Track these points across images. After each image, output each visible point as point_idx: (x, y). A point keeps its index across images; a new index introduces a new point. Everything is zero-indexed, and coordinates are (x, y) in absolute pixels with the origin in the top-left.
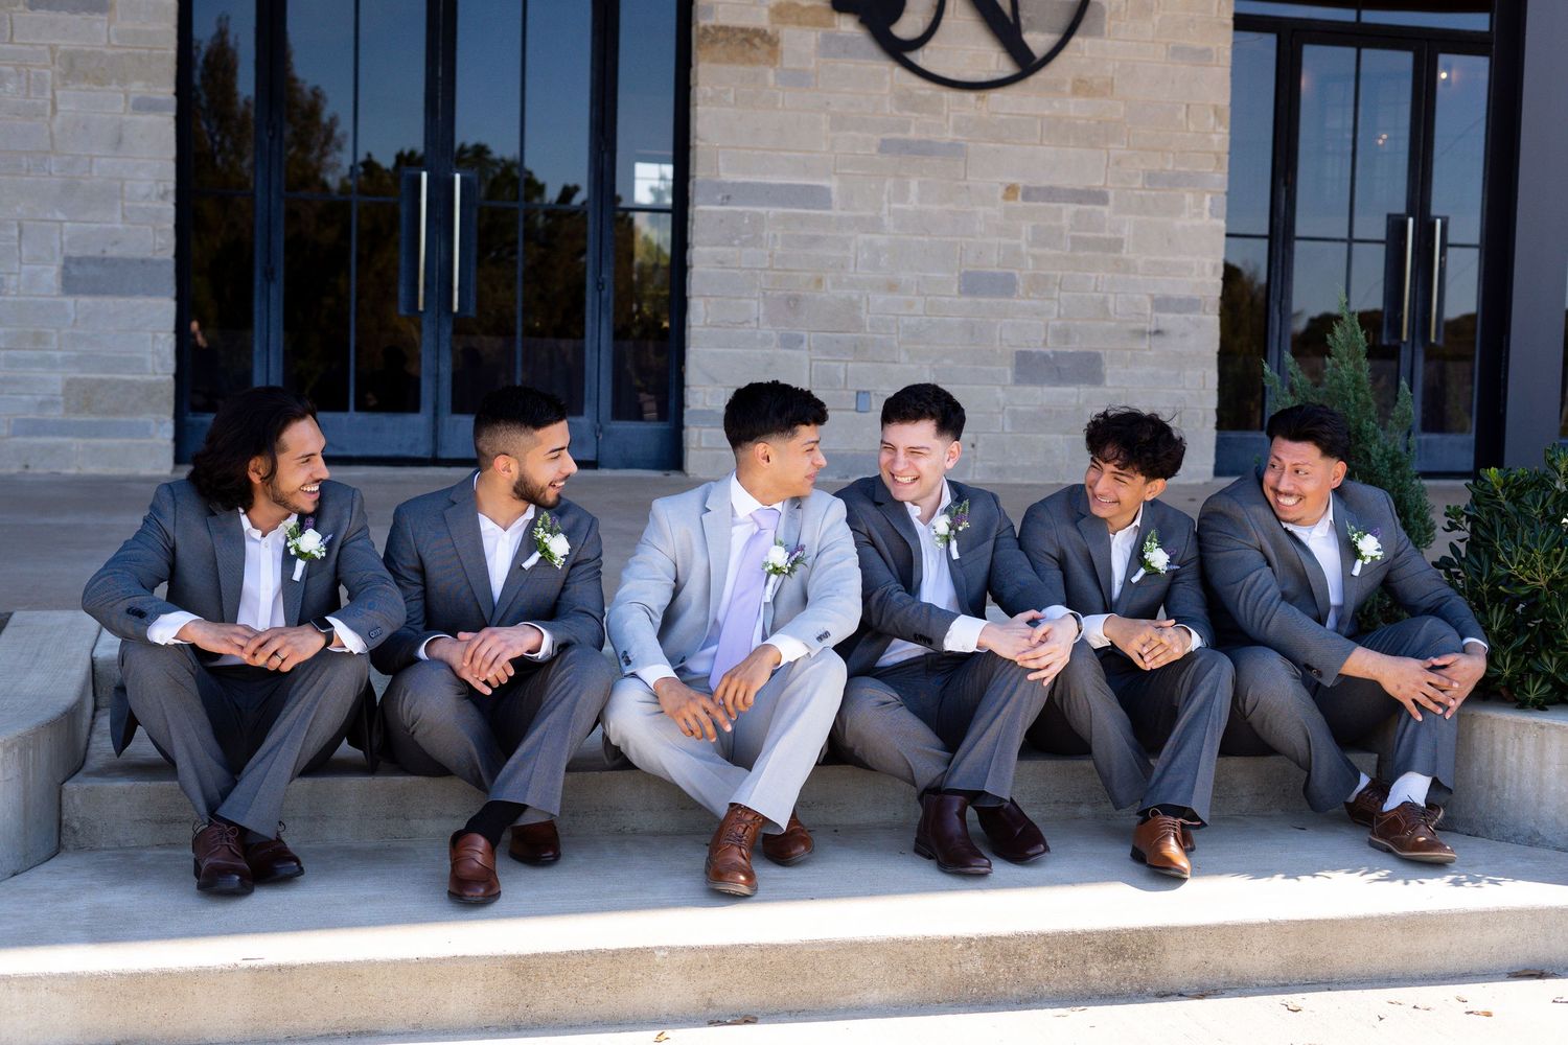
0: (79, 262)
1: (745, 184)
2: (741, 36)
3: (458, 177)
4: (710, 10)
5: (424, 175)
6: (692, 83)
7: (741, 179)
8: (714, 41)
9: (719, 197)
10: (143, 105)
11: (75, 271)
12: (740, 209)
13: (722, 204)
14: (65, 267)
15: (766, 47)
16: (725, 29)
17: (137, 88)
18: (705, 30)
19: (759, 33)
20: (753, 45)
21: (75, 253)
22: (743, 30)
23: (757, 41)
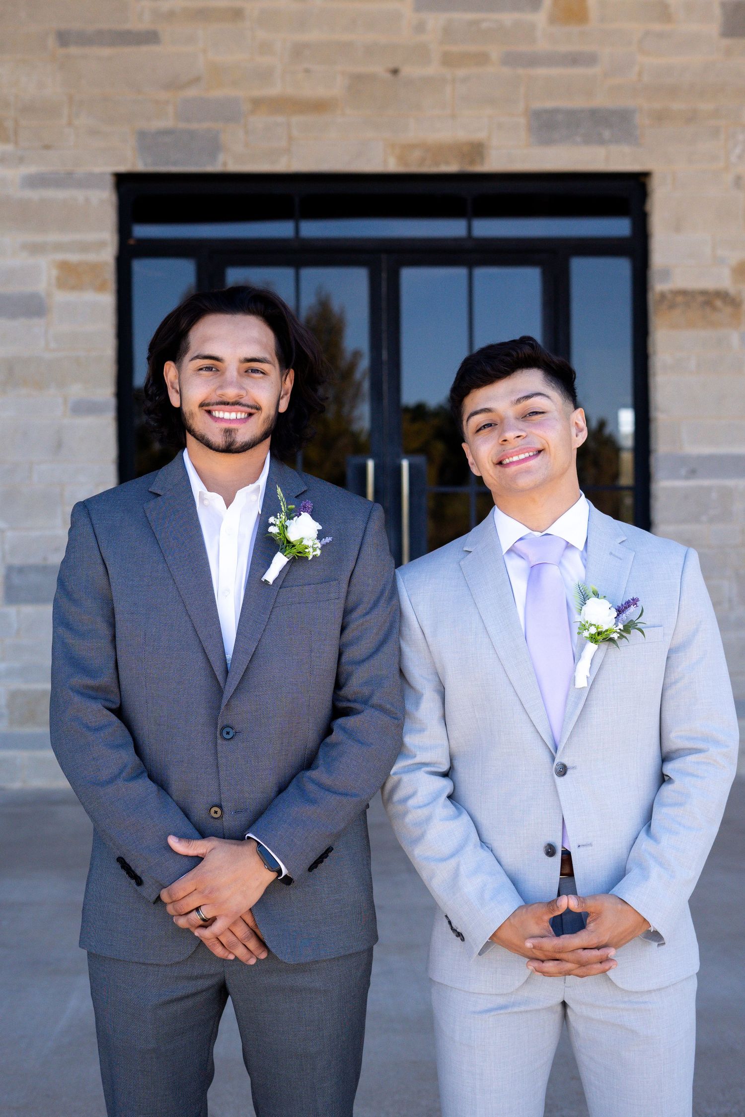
0: (21, 570)
1: (711, 458)
2: (701, 299)
3: (405, 464)
4: (666, 274)
5: (371, 464)
6: (651, 350)
7: (706, 450)
8: (672, 306)
9: (683, 471)
10: (82, 408)
11: (16, 580)
12: (706, 483)
13: (687, 478)
14: (8, 577)
15: (728, 310)
16: (684, 293)
17: (76, 391)
18: (663, 296)
19: (722, 296)
20: (714, 308)
21: (17, 561)
22: (704, 293)
23: (718, 303)
